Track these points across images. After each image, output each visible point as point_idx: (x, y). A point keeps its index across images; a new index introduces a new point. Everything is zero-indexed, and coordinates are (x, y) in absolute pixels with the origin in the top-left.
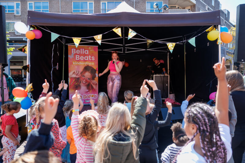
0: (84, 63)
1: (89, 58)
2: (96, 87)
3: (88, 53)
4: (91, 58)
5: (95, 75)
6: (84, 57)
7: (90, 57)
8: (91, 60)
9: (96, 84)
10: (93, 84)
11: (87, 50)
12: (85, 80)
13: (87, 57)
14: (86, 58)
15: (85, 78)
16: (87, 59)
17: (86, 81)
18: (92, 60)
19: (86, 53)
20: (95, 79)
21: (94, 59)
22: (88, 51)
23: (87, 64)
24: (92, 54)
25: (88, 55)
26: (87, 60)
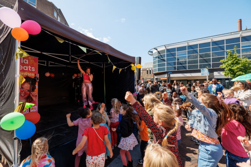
0: (23, 73)
1: (28, 68)
2: (36, 98)
3: (27, 63)
4: (31, 69)
5: (35, 87)
6: (23, 67)
7: (30, 67)
8: (30, 70)
9: (36, 95)
10: (33, 96)
11: (26, 59)
12: (23, 93)
13: (27, 67)
14: (25, 68)
15: (24, 90)
16: (27, 69)
17: (25, 93)
18: (32, 71)
19: (25, 63)
20: (35, 90)
21: (34, 70)
22: (27, 61)
23: (27, 75)
24: (32, 64)
25: (28, 65)
26: (26, 71)
